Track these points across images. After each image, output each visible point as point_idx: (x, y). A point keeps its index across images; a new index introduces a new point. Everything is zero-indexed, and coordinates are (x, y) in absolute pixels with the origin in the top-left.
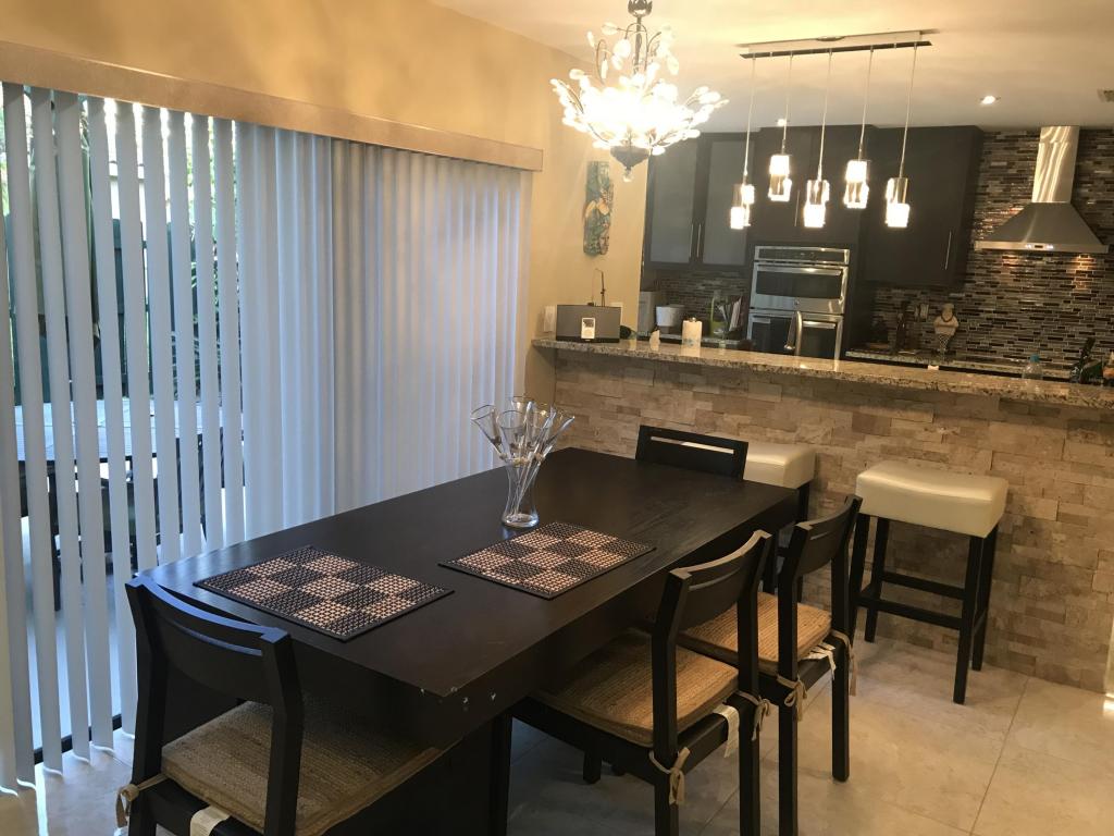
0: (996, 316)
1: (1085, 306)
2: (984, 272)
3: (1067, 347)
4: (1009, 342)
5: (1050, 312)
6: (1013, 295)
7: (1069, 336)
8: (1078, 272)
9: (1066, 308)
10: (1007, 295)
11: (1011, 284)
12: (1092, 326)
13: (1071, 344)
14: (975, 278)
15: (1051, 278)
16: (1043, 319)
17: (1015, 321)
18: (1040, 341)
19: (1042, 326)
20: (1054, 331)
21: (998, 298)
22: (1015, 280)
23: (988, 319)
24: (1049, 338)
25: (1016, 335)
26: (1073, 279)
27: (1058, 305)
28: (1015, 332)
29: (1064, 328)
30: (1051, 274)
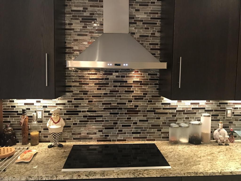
0: (89, 114)
1: (140, 103)
2: (78, 84)
3: (134, 130)
4: (99, 131)
5: (121, 109)
6: (98, 99)
7: (134, 123)
8: (134, 82)
9: (130, 105)
10: (95, 99)
11: (96, 92)
12: (146, 116)
13: (135, 128)
14: (72, 89)
15: (119, 86)
16: (118, 114)
17: (102, 116)
18: (118, 128)
19: (118, 118)
20: (125, 121)
21: (89, 102)
22: (98, 89)
23: (84, 116)
24: (123, 126)
25: (103, 126)
26: (132, 86)
27: (125, 104)
28: (102, 124)
29: (130, 118)
30: (119, 84)
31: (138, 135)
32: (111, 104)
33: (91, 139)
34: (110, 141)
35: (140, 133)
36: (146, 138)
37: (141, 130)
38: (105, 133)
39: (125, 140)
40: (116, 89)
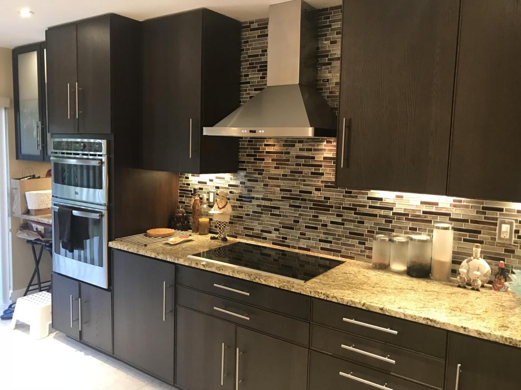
0: (264, 203)
1: (333, 194)
2: (252, 159)
3: (322, 236)
4: (276, 230)
5: (305, 200)
6: (275, 182)
7: (323, 225)
8: (325, 158)
9: (316, 195)
10: (271, 182)
11: (273, 171)
12: (341, 216)
13: (324, 233)
14: (245, 166)
15: (304, 165)
16: (300, 207)
17: (279, 208)
18: (299, 229)
19: (300, 214)
20: (310, 220)
21: (264, 185)
22: (276, 168)
23: (258, 206)
24: (306, 227)
25: (280, 223)
26: (321, 166)
27: (310, 193)
28: (279, 219)
29: (317, 217)
30: (302, 161)
31: (328, 246)
32: (290, 191)
33: (265, 238)
34: (289, 246)
35: (331, 242)
36: (340, 252)
37: (334, 239)
38: (283, 234)
39: (309, 250)
40: (298, 169)
